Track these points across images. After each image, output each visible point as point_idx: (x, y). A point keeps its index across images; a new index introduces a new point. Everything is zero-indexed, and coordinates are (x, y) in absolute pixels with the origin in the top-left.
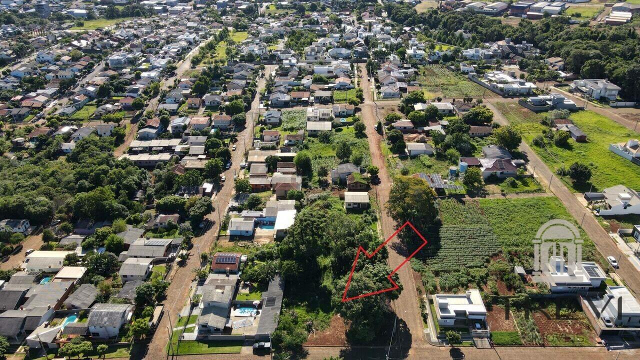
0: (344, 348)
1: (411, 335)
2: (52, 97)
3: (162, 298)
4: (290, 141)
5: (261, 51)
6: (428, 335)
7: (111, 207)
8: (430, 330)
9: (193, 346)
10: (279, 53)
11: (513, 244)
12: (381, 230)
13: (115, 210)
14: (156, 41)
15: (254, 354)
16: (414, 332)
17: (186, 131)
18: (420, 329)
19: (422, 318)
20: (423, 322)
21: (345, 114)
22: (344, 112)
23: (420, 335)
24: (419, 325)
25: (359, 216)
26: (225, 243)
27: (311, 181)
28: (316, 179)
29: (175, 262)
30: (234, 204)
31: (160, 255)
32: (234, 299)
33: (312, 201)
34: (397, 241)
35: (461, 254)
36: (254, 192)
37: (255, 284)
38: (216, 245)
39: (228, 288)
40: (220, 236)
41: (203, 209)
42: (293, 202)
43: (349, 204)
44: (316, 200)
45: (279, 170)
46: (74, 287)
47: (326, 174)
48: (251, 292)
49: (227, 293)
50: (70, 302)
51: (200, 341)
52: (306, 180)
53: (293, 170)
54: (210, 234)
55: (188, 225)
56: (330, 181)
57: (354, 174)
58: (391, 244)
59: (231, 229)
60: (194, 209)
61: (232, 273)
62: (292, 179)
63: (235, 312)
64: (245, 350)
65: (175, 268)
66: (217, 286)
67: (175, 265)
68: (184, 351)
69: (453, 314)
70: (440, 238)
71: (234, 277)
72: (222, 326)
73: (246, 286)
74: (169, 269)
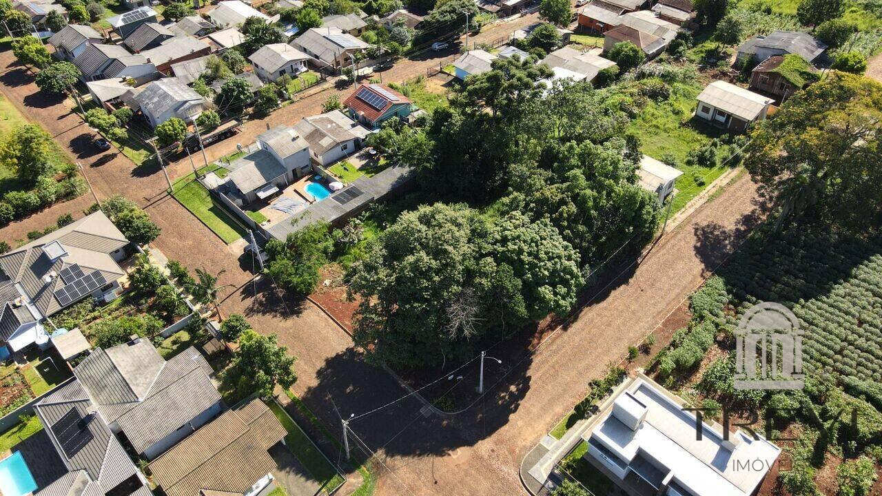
0: (359, 349)
1: (506, 421)
3: (260, 114)
6: (541, 452)
8: (557, 447)
9: (199, 195)
12: (722, 188)
15: (239, 259)
16: (520, 423)
18: (541, 425)
19: (572, 411)
20: (564, 420)
23: (528, 437)
24: (548, 419)
25: (704, 139)
26: (436, 86)
27: (694, 45)
28: (711, 45)
29: (337, 79)
30: (520, 35)
31: (328, 60)
32: (327, 166)
33: (642, 75)
34: (730, 224)
35: (861, 342)
36: (576, 32)
37: (382, 162)
38: (418, 81)
39: (326, 142)
40: (441, 72)
41: (448, 17)
42: (607, 64)
43: (706, 109)
44: (651, 75)
45: (659, 7)
46: (205, 52)
47: (732, 40)
48: (361, 169)
49: (302, 143)
50: (177, 68)
51: (213, 194)
52: (686, 39)
53: (684, 16)
54: (433, 64)
55: (409, 34)
56: (733, 60)
57: (788, 58)
58: (704, 224)
59: (457, 65)
60: (435, 11)
61: (367, 124)
62: (662, 30)
63: (303, 185)
64: (238, 245)
65: (325, 86)
66: (317, 130)
67: (332, 81)
68: (183, 195)
69: (628, 453)
70: (847, 277)
71: (361, 132)
72: (246, 188)
73: (368, 156)
74: (318, 83)
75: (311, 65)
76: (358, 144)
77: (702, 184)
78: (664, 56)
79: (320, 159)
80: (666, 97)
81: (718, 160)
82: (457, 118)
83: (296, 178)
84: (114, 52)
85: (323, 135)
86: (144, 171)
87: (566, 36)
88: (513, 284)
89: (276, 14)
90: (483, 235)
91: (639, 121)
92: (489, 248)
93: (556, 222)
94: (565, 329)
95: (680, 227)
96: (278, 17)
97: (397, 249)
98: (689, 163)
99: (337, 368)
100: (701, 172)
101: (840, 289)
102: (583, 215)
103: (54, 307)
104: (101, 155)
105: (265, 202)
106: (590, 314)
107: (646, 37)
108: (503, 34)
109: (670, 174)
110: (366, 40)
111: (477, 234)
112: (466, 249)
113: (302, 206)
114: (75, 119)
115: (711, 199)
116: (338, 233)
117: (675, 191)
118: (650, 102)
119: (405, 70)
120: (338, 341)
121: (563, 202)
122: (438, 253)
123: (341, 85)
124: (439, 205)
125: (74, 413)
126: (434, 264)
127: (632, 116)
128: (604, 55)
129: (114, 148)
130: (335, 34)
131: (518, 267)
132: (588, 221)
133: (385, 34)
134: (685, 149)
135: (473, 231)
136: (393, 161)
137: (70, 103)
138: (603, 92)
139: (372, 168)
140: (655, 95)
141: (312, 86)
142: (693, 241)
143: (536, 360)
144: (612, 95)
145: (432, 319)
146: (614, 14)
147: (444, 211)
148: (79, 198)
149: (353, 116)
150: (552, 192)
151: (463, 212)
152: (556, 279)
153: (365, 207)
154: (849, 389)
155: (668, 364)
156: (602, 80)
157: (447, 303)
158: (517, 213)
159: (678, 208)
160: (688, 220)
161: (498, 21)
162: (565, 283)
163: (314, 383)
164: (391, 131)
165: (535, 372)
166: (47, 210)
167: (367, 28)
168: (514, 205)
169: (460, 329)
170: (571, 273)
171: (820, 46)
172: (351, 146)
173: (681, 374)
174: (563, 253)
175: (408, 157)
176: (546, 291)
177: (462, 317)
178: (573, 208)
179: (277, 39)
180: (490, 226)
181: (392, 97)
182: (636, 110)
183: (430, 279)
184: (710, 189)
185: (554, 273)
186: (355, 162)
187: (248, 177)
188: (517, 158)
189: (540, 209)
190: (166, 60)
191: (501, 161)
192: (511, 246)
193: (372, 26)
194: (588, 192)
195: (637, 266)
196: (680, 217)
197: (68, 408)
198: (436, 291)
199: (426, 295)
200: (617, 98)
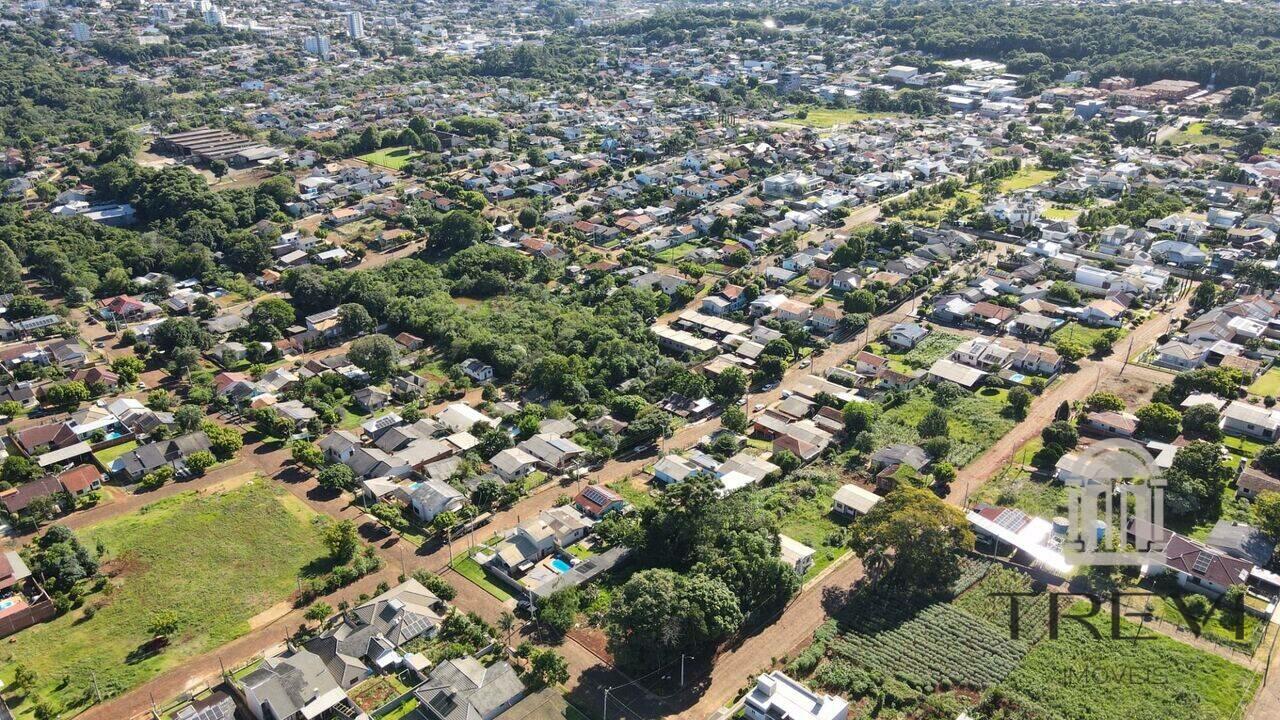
0: (604, 664)
1: (698, 701)
2: (659, 221)
3: (505, 506)
4: (886, 382)
5: (1019, 215)
6: (721, 715)
7: (571, 384)
8: (729, 713)
9: (474, 569)
10: (1044, 225)
11: (1028, 692)
12: (845, 562)
13: (571, 390)
14: (867, 163)
15: (514, 611)
16: (706, 702)
17: (764, 318)
18: (719, 702)
19: (737, 694)
20: (732, 699)
21: (1034, 368)
22: (1031, 364)
23: (710, 709)
24: (723, 699)
25: (837, 528)
26: (639, 483)
27: (843, 452)
28: (854, 452)
29: (561, 478)
30: (706, 440)
31: (552, 461)
32: (565, 547)
33: (798, 478)
34: (846, 587)
35: (913, 654)
36: (752, 436)
37: (605, 544)
38: (626, 480)
39: (564, 529)
40: (643, 472)
41: (647, 427)
42: (773, 468)
43: (840, 505)
44: (804, 478)
45: (818, 418)
46: (448, 454)
47: (868, 450)
48: (591, 549)
49: (550, 531)
50: (431, 468)
51: (485, 568)
52: (835, 447)
53: (838, 426)
54: (637, 465)
55: (616, 440)
56: (869, 465)
57: (902, 466)
58: (830, 586)
59: (656, 466)
60: (637, 422)
61: (592, 516)
62: (818, 438)
63: (549, 561)
64: (511, 603)
65: (552, 484)
66: (556, 521)
67: (557, 480)
68: (462, 568)
69: (765, 706)
70: (913, 617)
71: (588, 522)
72: (511, 563)
73: (594, 540)
74: (546, 481)
75: (538, 465)
76: (586, 531)
77: (831, 559)
78: (819, 460)
79: (559, 542)
80: (813, 496)
81: (844, 543)
82: (662, 516)
83: (543, 556)
84: (377, 455)
85: (562, 525)
86: (424, 551)
87: (743, 444)
88: (700, 614)
89: (497, 416)
90: (682, 586)
91: (793, 514)
92: (686, 594)
93: (725, 580)
94: (734, 651)
95: (813, 588)
96: (499, 419)
97: (632, 595)
98: (825, 545)
99: (591, 676)
100: (832, 550)
101: (906, 625)
102: (741, 575)
103: (402, 640)
104: (387, 539)
105: (523, 574)
106: (750, 643)
107: (804, 445)
108: (692, 438)
109: (807, 551)
110: (578, 442)
111: (678, 586)
112: (673, 594)
113: (551, 577)
114: (354, 511)
115: (837, 569)
116: (583, 593)
117: (813, 563)
118: (801, 499)
119: (614, 470)
120: (589, 660)
121: (728, 567)
122: (656, 596)
123: (565, 483)
124: (655, 569)
125: (442, 694)
126: (654, 602)
127: (787, 510)
128: (771, 460)
129: (395, 533)
130: (555, 439)
131: (702, 604)
132: (745, 580)
133: (596, 436)
134: (823, 534)
135: (676, 584)
136: (613, 544)
137: (346, 497)
138: (768, 491)
139: (598, 549)
140: (806, 494)
141: (541, 484)
142: (821, 597)
143: (716, 669)
144: (773, 493)
145: (654, 634)
146: (782, 423)
147: (659, 573)
148: (381, 572)
149: (580, 509)
150: (722, 562)
151: (670, 574)
152: (724, 612)
153: (599, 575)
154: (899, 678)
155: (795, 665)
156: (768, 481)
157: (662, 625)
158: (702, 575)
159: (813, 575)
160: (819, 584)
161: (687, 425)
162: (730, 615)
163: (577, 684)
164: (611, 521)
165: (715, 675)
166: (360, 580)
167: (577, 431)
168: (699, 570)
169: (670, 641)
170: (733, 609)
171: (928, 457)
172: (581, 532)
173: (803, 672)
174: (729, 597)
175: (628, 541)
176: (719, 619)
177: (670, 634)
178: (735, 571)
179: (506, 444)
180: (686, 583)
181: (611, 495)
182: (790, 506)
183: (652, 611)
184: (837, 563)
185: (723, 608)
186: (585, 544)
187: (512, 555)
188: (704, 541)
189: (715, 572)
190: (419, 462)
191: (692, 544)
192: (698, 593)
193: (582, 429)
194: (743, 562)
195: (782, 613)
196: (814, 581)
197: (438, 692)
198: (656, 617)
199: (650, 620)
200: (778, 496)
